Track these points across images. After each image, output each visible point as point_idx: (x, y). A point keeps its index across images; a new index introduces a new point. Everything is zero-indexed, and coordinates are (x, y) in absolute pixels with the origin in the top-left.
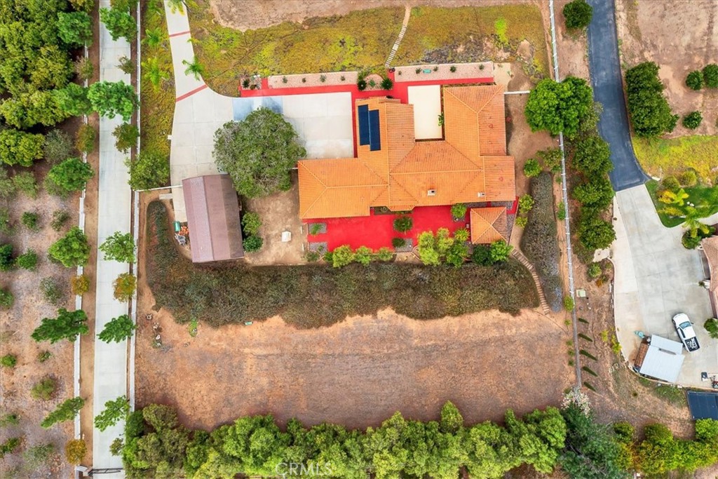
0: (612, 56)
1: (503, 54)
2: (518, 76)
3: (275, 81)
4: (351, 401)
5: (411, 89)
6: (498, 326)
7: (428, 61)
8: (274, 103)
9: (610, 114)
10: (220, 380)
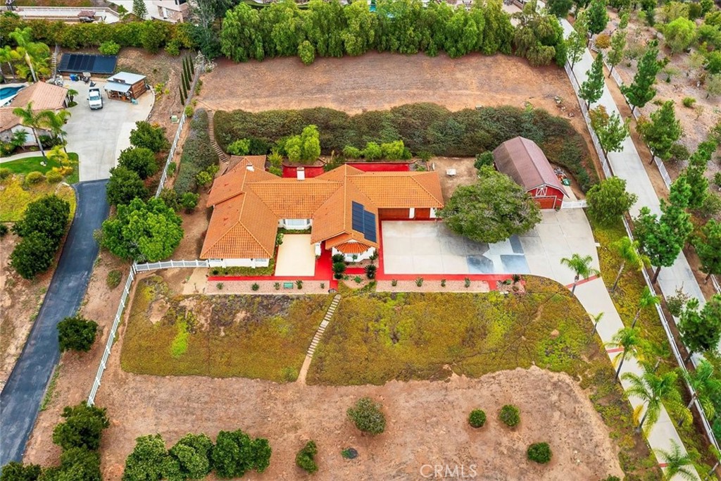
0: (52, 302)
1: (188, 305)
2: (176, 283)
3: (481, 288)
4: (387, 66)
5: (311, 273)
6: (257, 105)
7: (286, 298)
8: (479, 268)
9: (84, 243)
10: (498, 78)
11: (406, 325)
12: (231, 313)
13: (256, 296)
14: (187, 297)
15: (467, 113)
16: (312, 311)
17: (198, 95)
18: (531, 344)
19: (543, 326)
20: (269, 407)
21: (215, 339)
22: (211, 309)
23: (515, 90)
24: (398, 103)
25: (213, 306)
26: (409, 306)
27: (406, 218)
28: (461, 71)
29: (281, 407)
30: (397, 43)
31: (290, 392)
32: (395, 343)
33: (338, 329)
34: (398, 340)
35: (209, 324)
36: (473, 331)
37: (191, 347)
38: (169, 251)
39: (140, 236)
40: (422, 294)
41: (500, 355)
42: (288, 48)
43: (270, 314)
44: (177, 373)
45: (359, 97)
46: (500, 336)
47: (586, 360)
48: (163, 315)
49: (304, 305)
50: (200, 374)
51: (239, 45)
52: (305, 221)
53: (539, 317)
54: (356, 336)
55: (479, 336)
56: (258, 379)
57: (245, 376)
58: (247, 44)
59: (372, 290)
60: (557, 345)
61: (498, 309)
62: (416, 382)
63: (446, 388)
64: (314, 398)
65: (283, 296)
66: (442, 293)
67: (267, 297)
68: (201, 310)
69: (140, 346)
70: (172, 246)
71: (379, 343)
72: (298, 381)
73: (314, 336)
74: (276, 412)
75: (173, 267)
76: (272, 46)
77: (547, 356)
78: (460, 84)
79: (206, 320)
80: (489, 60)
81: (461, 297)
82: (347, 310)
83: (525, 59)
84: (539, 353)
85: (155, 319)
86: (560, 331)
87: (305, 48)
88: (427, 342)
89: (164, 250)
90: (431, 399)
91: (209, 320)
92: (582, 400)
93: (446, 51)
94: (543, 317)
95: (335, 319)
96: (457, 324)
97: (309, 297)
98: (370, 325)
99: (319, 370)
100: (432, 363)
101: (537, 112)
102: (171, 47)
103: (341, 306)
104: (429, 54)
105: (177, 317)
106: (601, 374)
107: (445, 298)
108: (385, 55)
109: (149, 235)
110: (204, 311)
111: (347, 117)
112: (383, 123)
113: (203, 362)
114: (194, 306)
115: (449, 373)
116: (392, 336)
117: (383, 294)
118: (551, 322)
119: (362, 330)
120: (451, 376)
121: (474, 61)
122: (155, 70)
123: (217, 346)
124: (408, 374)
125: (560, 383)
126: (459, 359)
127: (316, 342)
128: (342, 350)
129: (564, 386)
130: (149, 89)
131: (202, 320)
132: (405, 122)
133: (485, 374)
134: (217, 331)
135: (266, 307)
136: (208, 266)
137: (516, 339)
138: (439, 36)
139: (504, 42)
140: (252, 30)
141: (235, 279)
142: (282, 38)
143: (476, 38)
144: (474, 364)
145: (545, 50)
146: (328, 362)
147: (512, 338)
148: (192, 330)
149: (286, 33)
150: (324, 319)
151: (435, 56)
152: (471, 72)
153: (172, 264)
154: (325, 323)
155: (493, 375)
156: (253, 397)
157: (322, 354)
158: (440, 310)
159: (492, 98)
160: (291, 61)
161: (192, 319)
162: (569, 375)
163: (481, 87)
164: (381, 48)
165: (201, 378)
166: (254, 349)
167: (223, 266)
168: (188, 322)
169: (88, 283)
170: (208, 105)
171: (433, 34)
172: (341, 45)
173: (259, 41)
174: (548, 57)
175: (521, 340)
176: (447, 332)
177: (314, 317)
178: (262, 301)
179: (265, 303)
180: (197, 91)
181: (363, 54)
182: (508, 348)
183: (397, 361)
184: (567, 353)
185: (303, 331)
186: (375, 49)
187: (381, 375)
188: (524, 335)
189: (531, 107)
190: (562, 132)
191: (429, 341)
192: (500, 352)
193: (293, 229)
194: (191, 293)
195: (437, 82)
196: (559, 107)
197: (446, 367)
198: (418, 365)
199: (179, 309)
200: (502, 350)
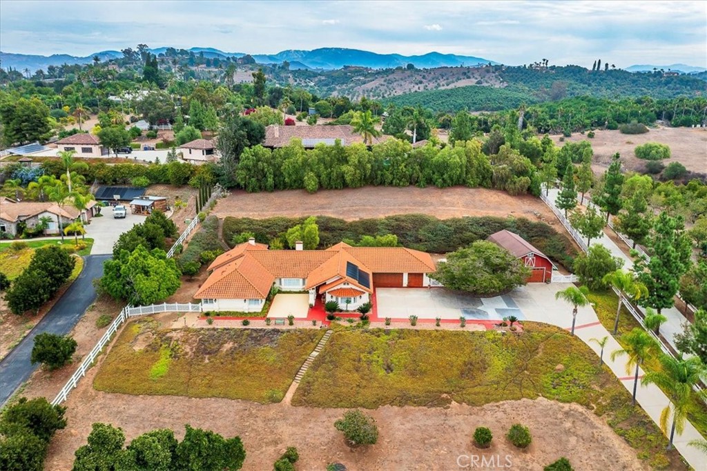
1: (175, 336)
2: (166, 321)
3: (481, 329)
4: (382, 194)
5: (305, 315)
7: (277, 331)
8: (475, 316)
9: (82, 294)
10: (481, 201)
11: (400, 357)
12: (218, 343)
13: (245, 329)
14: (175, 330)
15: (455, 221)
16: (302, 343)
17: (212, 209)
18: (536, 378)
19: (546, 362)
20: (248, 423)
21: (199, 365)
22: (198, 339)
23: (497, 208)
24: (391, 214)
25: (201, 337)
26: (403, 341)
27: (400, 286)
28: (447, 196)
29: (260, 424)
30: (390, 177)
31: (271, 412)
32: (388, 373)
33: (328, 358)
34: (392, 371)
35: (194, 353)
36: (471, 364)
37: (171, 370)
38: (163, 294)
39: (137, 274)
40: (417, 331)
41: (502, 386)
42: (295, 181)
43: (259, 344)
44: (151, 393)
45: (356, 211)
46: (501, 368)
47: (597, 388)
48: (147, 344)
49: (294, 337)
50: (177, 394)
51: (253, 177)
52: (301, 280)
53: (540, 354)
54: (348, 365)
55: (478, 369)
56: (240, 400)
57: (226, 396)
58: (260, 177)
59: (365, 327)
60: (563, 377)
61: (496, 345)
62: (412, 408)
63: (446, 414)
64: (299, 417)
65: (273, 330)
66: (437, 331)
67: (256, 330)
68: (187, 340)
69: (118, 369)
70: (168, 289)
71: (371, 372)
72: (283, 402)
73: (303, 364)
74: (256, 428)
75: (165, 311)
76: (282, 178)
77: (554, 388)
78: (448, 204)
79: (192, 349)
80: (472, 191)
81: (457, 334)
82: (339, 343)
83: (505, 191)
84: (545, 385)
85: (139, 348)
86: (564, 365)
87: (310, 179)
88: (423, 373)
89: (159, 290)
90: (429, 422)
91: (194, 350)
92: (600, 426)
93: (434, 184)
94: (545, 353)
95: (326, 349)
96: (454, 358)
97: (300, 331)
98: (362, 356)
99: (306, 393)
100: (429, 391)
101: (520, 219)
102: (193, 181)
103: (333, 338)
104: (419, 186)
105: (161, 345)
106: (617, 399)
107: (440, 334)
108: (380, 187)
109: (147, 273)
110: (190, 341)
111: (345, 222)
112: (378, 227)
113: (182, 383)
114: (181, 336)
115: (448, 401)
116: (386, 367)
117: (377, 330)
118: (554, 357)
119: (354, 361)
120: (450, 403)
121: (459, 190)
122: (177, 197)
123: (200, 370)
124: (403, 400)
125: (572, 412)
126: (458, 389)
127: (304, 370)
128: (333, 376)
129: (577, 414)
130: (169, 210)
131: (188, 349)
132: (398, 225)
133: (488, 403)
134: (202, 358)
135: (255, 339)
136: (200, 311)
137: (519, 373)
138: (427, 171)
139: (484, 178)
140: (265, 164)
141: (226, 318)
142: (291, 172)
143: (459, 170)
144: (475, 394)
145: (521, 180)
146: (316, 386)
147: (514, 372)
148: (175, 357)
149: (294, 166)
150: (314, 350)
151: (425, 187)
152: (457, 197)
153: (165, 309)
154: (315, 354)
155: (497, 404)
156: (232, 414)
157: (310, 379)
158: (435, 345)
159: (477, 212)
160: (297, 191)
161: (177, 347)
162: (581, 404)
163: (467, 205)
164: (377, 182)
165: (177, 397)
166: (238, 373)
167: (216, 311)
168: (172, 349)
169: (77, 322)
170: (219, 215)
171: (422, 169)
172: (342, 176)
173: (270, 174)
174: (524, 186)
175: (524, 374)
176: (444, 364)
177: (304, 348)
178: (251, 334)
179: (254, 335)
180: (212, 207)
181: (361, 187)
182: (511, 382)
183: (391, 388)
184: (576, 384)
185: (292, 360)
186: (371, 183)
187: (374, 400)
188: (526, 369)
189: (513, 218)
190: (545, 233)
191: (425, 372)
192: (503, 384)
193: (288, 290)
194: (180, 327)
195: (427, 202)
196: (539, 218)
197: (444, 395)
198: (414, 393)
199: (164, 338)
200: (504, 383)
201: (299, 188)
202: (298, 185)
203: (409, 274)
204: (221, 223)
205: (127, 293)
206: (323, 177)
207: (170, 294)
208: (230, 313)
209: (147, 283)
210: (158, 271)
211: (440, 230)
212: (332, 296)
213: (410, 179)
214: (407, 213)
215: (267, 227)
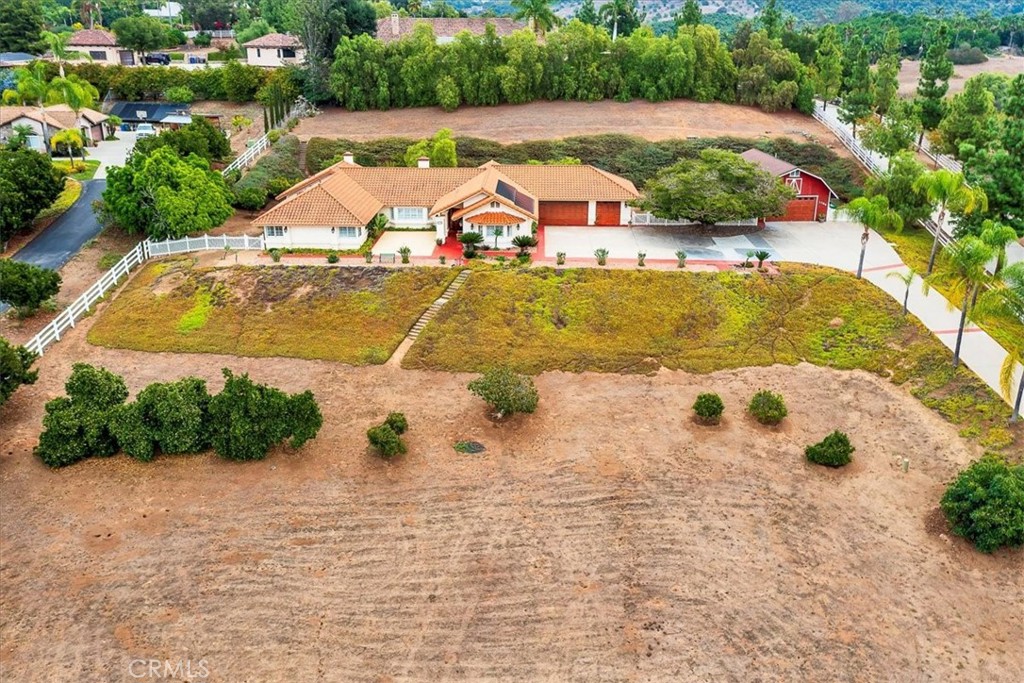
1: (219, 276)
2: (209, 259)
3: (705, 270)
5: (427, 254)
7: (382, 270)
11: (578, 307)
12: (288, 285)
13: (332, 268)
14: (221, 269)
15: (674, 143)
16: (422, 287)
17: (291, 131)
18: (797, 337)
19: (815, 314)
20: (331, 389)
21: (256, 314)
22: (256, 281)
23: (743, 128)
24: (574, 135)
25: (261, 277)
26: (584, 284)
27: (583, 223)
28: (664, 112)
29: (350, 389)
30: (574, 85)
31: (369, 377)
32: (559, 329)
33: (463, 307)
34: (565, 326)
35: (249, 299)
36: (693, 318)
37: (212, 321)
38: (202, 220)
39: (160, 185)
40: (607, 271)
41: (742, 348)
42: (423, 93)
43: (353, 288)
44: (179, 351)
46: (741, 325)
47: (897, 347)
48: (176, 287)
49: (409, 278)
50: (219, 352)
51: (356, 85)
52: (425, 210)
53: (806, 304)
54: (494, 316)
55: (705, 325)
56: (319, 360)
57: (296, 356)
58: (367, 86)
59: (525, 265)
60: (842, 336)
61: (735, 291)
62: (597, 374)
63: (650, 383)
64: (412, 383)
65: (376, 269)
66: (639, 271)
67: (348, 269)
68: (239, 281)
69: (127, 318)
70: (211, 215)
71: (531, 326)
72: (388, 363)
73: (422, 315)
74: (343, 395)
75: (208, 248)
76: (402, 88)
77: (826, 350)
78: (664, 122)
79: (246, 294)
80: (702, 106)
81: (671, 276)
82: (481, 286)
83: (757, 106)
84: (812, 346)
85: (162, 291)
86: (845, 317)
87: (446, 88)
88: (617, 329)
89: (196, 214)
90: (623, 393)
91: (250, 295)
92: (898, 397)
93: (644, 95)
94: (813, 303)
95: (459, 295)
96: (666, 310)
97: (419, 270)
98: (517, 304)
99: (426, 353)
100: (624, 353)
101: (779, 140)
102: (263, 93)
103: (471, 280)
104: (620, 100)
105: (197, 288)
106: (928, 360)
107: (645, 276)
108: (557, 103)
109: (175, 186)
110: (243, 283)
111: (500, 146)
112: (552, 152)
113: (229, 338)
114: (229, 277)
115: (654, 367)
116: (555, 320)
117: (543, 270)
118: (828, 308)
119: (505, 311)
120: (657, 370)
121: (683, 105)
123: (258, 322)
124: (582, 363)
125: (854, 381)
126: (670, 350)
127: (424, 323)
128: (469, 331)
129: (862, 383)
131: (239, 293)
132: (584, 148)
133: (718, 370)
134: (262, 306)
135: (346, 280)
136: (263, 248)
137: (769, 330)
138: (633, 74)
139: (723, 87)
140: (375, 64)
141: (302, 256)
142: (416, 76)
143: (684, 71)
144: (698, 358)
145: (783, 86)
146: (441, 344)
147: (762, 330)
148: (219, 304)
149: (422, 68)
150: (441, 297)
151: (628, 101)
152: (679, 113)
153: (206, 243)
154: (442, 301)
155: (734, 371)
156: (306, 378)
157: (434, 334)
158: (637, 291)
159: (710, 133)
160: (427, 110)
161: (223, 291)
162: (870, 371)
163: (694, 125)
164: (552, 94)
165: (220, 356)
166: (318, 326)
167: (287, 247)
168: (214, 294)
169: (66, 262)
170: (301, 138)
171: (624, 73)
172: (496, 84)
173: (383, 80)
174: (787, 95)
175: (779, 332)
176: (650, 318)
177: (425, 293)
178: (340, 274)
179: (346, 275)
180: (291, 127)
181: (527, 102)
182: (756, 342)
183: (562, 348)
184: (861, 344)
185: (405, 309)
186: (543, 97)
187: (535, 363)
188: (782, 325)
189: (767, 140)
190: (819, 158)
191: (618, 328)
192: (743, 345)
193: (405, 227)
194: (228, 266)
195: (631, 120)
196: (811, 139)
197: (649, 359)
198: (599, 355)
199: (204, 279)
200: (746, 344)
201: (430, 105)
202: (428, 100)
203: (598, 202)
204: (305, 147)
205: (145, 216)
206: (467, 84)
207: (214, 225)
208: (309, 250)
209: (177, 201)
210: (194, 184)
211: (651, 155)
212: (472, 226)
213: (606, 88)
214: (599, 133)
215: (377, 152)
